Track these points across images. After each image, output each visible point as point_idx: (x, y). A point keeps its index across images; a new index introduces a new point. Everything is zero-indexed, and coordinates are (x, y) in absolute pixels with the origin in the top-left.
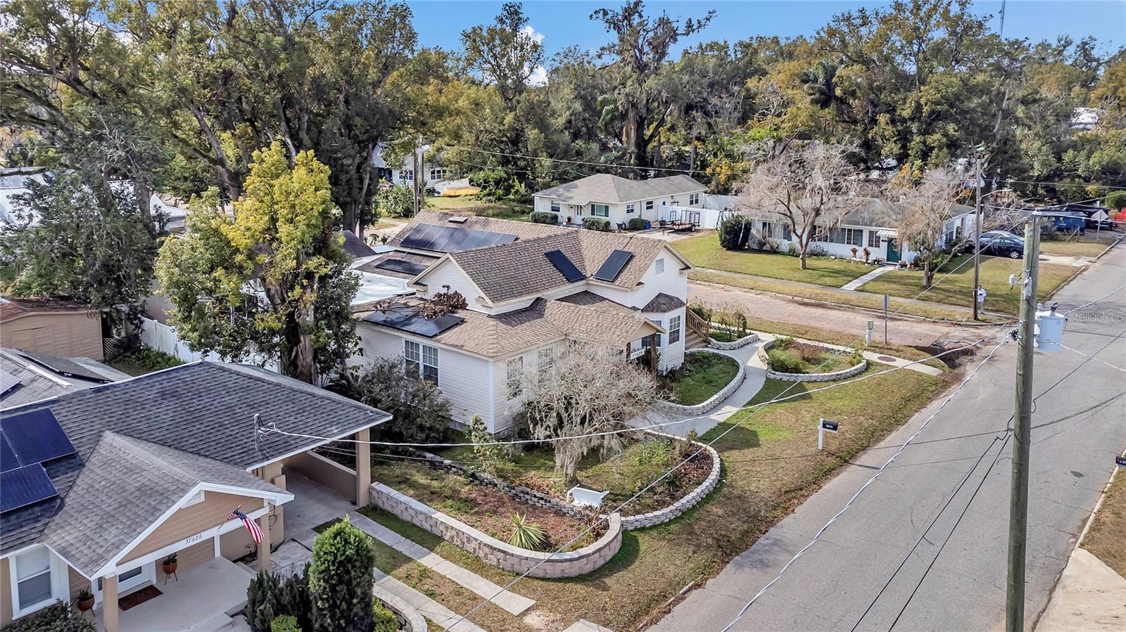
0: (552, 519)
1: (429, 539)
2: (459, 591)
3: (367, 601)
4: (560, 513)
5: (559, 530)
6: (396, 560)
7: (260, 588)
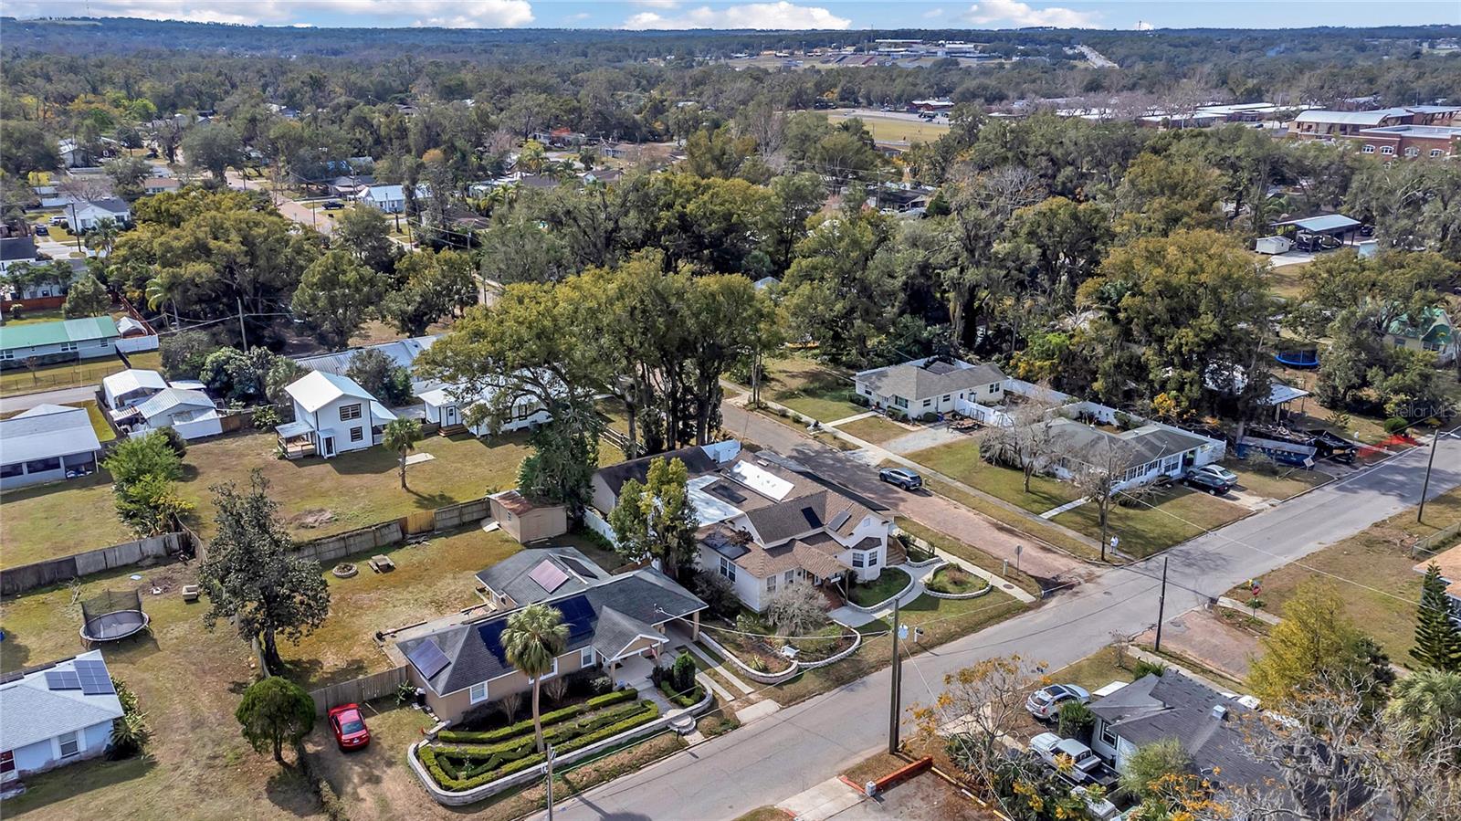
0: (772, 659)
1: (720, 660)
2: (728, 682)
3: (693, 681)
4: (776, 657)
5: (773, 664)
6: (705, 667)
7: (657, 671)
